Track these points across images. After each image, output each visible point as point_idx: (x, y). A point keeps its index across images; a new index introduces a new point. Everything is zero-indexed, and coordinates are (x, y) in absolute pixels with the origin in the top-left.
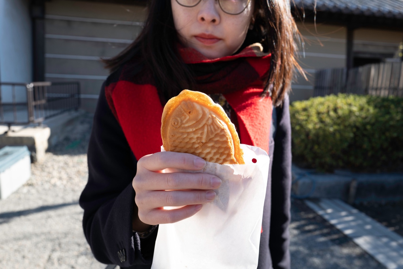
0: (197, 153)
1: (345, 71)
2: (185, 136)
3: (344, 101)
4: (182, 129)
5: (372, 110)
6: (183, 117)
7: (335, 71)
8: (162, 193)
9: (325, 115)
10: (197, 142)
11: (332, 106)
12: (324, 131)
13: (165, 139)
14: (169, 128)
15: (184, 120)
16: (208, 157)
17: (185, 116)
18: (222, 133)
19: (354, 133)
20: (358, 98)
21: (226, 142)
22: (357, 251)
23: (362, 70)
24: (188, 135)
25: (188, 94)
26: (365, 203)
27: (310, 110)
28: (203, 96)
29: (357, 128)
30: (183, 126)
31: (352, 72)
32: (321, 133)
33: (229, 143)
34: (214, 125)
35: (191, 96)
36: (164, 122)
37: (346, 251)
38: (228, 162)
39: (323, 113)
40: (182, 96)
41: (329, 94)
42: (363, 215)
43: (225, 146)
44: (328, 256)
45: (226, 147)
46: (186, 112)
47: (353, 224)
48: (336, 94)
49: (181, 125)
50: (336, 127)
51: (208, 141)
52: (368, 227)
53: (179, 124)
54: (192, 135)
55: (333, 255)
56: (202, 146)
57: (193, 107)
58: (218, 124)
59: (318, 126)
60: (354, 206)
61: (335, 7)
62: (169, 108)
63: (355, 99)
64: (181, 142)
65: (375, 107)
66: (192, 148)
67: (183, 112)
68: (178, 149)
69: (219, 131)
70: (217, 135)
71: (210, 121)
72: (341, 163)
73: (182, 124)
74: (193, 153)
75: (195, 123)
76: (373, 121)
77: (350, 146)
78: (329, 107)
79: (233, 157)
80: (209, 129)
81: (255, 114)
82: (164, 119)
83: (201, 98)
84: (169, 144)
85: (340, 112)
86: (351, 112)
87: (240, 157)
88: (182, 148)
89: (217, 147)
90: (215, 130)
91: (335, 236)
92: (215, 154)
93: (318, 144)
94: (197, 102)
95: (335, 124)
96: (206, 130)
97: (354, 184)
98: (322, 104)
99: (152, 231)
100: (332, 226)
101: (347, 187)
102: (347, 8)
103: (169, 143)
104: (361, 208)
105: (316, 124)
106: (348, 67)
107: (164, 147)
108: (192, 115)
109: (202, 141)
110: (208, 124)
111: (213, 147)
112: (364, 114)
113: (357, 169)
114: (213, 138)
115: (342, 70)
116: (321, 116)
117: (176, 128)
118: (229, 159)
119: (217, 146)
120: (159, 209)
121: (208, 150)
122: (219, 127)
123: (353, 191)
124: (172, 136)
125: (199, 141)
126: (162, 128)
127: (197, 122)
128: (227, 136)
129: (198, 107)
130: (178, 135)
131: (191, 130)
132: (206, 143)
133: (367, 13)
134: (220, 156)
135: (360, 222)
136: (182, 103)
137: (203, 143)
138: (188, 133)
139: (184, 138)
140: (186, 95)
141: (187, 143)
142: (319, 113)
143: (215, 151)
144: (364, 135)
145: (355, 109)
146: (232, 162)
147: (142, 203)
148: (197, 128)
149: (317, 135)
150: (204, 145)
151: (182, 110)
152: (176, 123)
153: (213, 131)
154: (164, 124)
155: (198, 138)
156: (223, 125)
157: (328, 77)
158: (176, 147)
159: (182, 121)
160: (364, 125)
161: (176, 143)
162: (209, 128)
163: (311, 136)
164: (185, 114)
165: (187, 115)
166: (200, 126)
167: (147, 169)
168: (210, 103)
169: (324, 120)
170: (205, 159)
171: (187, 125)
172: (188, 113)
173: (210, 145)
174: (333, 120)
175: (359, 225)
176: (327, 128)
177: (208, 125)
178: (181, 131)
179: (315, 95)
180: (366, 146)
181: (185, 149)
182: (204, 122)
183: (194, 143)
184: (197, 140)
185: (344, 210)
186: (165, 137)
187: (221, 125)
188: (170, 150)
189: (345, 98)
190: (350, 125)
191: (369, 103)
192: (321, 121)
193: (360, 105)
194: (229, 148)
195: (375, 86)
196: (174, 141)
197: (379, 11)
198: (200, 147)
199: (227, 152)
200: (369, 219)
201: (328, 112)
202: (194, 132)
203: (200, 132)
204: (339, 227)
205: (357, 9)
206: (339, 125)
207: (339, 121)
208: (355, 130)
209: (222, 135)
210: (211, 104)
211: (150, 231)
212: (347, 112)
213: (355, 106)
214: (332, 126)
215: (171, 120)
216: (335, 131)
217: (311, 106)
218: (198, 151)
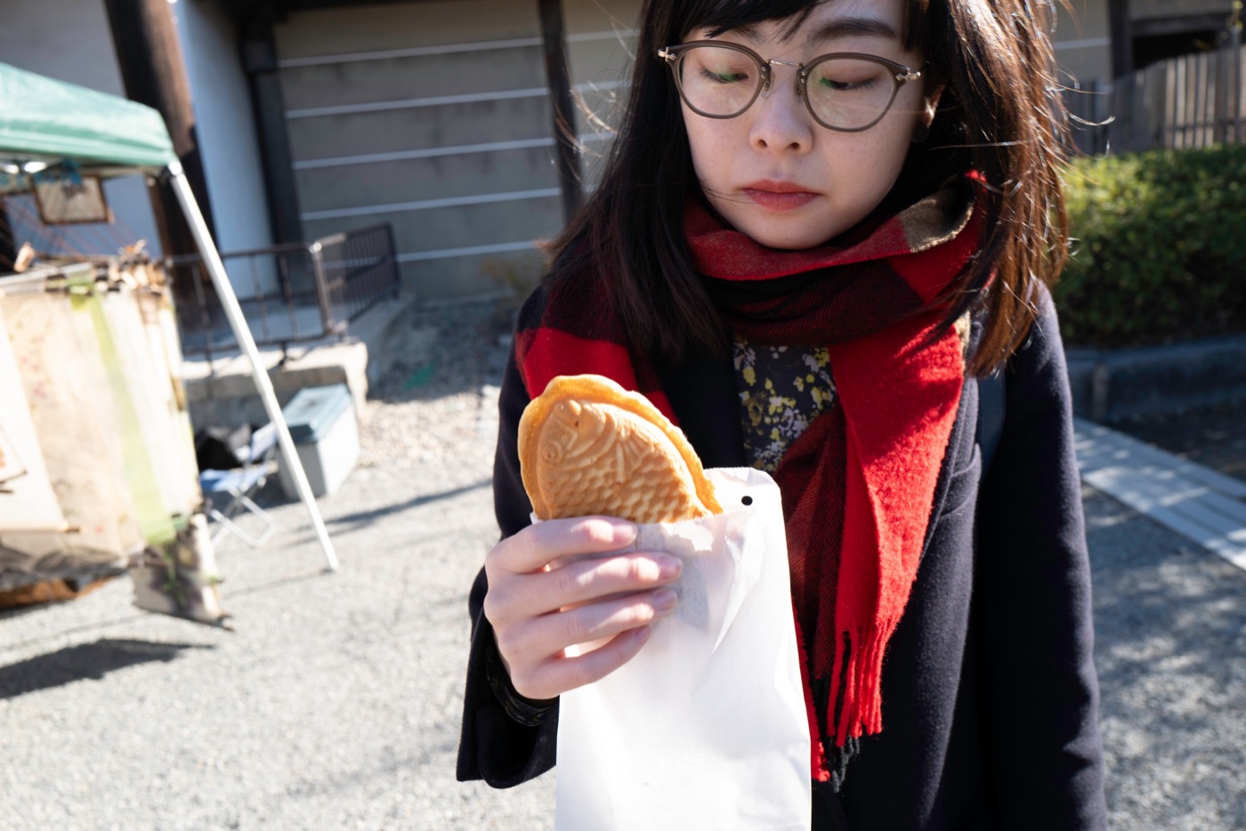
2: (578, 477)
4: (569, 463)
6: (565, 438)
8: (554, 619)
10: (606, 485)
13: (534, 495)
15: (567, 443)
16: (640, 513)
17: (568, 433)
18: (656, 454)
21: (670, 471)
24: (584, 474)
25: (564, 384)
30: (568, 456)
34: (636, 439)
35: (572, 388)
36: (526, 457)
40: (552, 393)
43: (668, 480)
45: (671, 483)
46: (567, 424)
49: (564, 455)
51: (630, 477)
53: (560, 453)
54: (593, 473)
56: (619, 492)
58: (644, 436)
62: (530, 426)
64: (572, 493)
66: (598, 500)
67: (562, 425)
68: (569, 511)
69: (649, 451)
70: (647, 460)
71: (625, 434)
73: (566, 452)
74: (604, 513)
75: (593, 445)
79: (694, 501)
80: (628, 450)
82: (523, 453)
83: (596, 386)
84: (547, 503)
87: (710, 498)
88: (578, 505)
89: (652, 487)
90: (641, 450)
92: (653, 502)
94: (588, 399)
96: (620, 454)
103: (545, 502)
107: (537, 512)
108: (584, 429)
109: (617, 481)
110: (622, 440)
111: (645, 489)
114: (640, 468)
117: (554, 464)
118: (685, 508)
119: (653, 483)
120: (557, 657)
121: (634, 499)
122: (646, 443)
124: (550, 483)
125: (610, 482)
126: (524, 472)
127: (596, 442)
128: (668, 458)
130: (563, 479)
131: (587, 462)
132: (628, 482)
134: (666, 505)
137: (620, 484)
138: (585, 470)
139: (579, 483)
140: (559, 387)
141: (586, 492)
143: (649, 496)
146: (695, 513)
147: (516, 652)
148: (600, 454)
150: (625, 489)
151: (559, 422)
153: (637, 453)
155: (607, 476)
156: (656, 436)
158: (563, 506)
159: (564, 446)
161: (563, 498)
162: (627, 448)
164: (568, 429)
165: (572, 431)
166: (607, 448)
168: (616, 393)
170: (632, 519)
171: (576, 453)
172: (573, 425)
173: (637, 484)
177: (622, 443)
178: (567, 468)
181: (585, 508)
182: (612, 439)
183: (601, 489)
184: (606, 481)
186: (535, 491)
187: (652, 438)
188: (551, 516)
194: (678, 484)
196: (557, 494)
198: (616, 494)
199: (675, 493)
202: (597, 465)
203: (609, 461)
209: (657, 458)
210: (619, 394)
215: (539, 450)
218: (614, 506)
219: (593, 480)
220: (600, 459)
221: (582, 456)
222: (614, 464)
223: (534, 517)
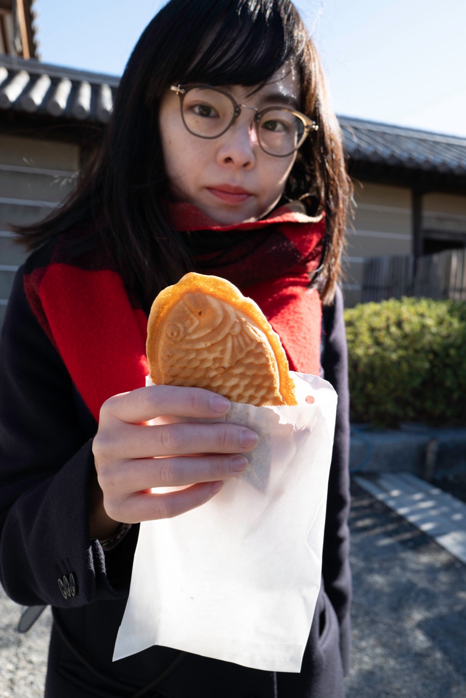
0: (215, 388)
1: (411, 260)
2: (193, 356)
3: (412, 309)
4: (187, 343)
5: (456, 324)
6: (188, 322)
7: (395, 261)
8: (150, 463)
9: (383, 333)
10: (213, 367)
11: (393, 318)
12: (382, 358)
14: (162, 343)
15: (189, 327)
16: (235, 394)
17: (192, 319)
18: (259, 350)
19: (431, 362)
20: (433, 305)
21: (266, 366)
22: (443, 558)
23: (437, 258)
24: (197, 355)
25: (196, 280)
26: (451, 478)
27: (358, 324)
28: (223, 284)
29: (435, 354)
30: (188, 338)
31: (422, 261)
32: (378, 362)
33: (272, 369)
34: (245, 335)
35: (201, 284)
37: (425, 559)
38: (268, 402)
39: (379, 330)
40: (185, 284)
41: (387, 298)
42: (448, 497)
43: (263, 372)
44: (398, 570)
45: (265, 375)
46: (192, 312)
47: (433, 513)
48: (398, 298)
49: (185, 336)
50: (401, 352)
51: (233, 364)
52: (458, 517)
53: (181, 333)
54: (205, 355)
55: (404, 568)
56: (222, 374)
57: (206, 304)
58: (251, 333)
59: (372, 351)
60: (435, 483)
61: (392, 156)
62: (161, 307)
63: (429, 306)
64: (184, 368)
65: (462, 319)
66: (204, 377)
67: (188, 312)
68: (178, 381)
69: (253, 347)
70: (249, 354)
71: (237, 329)
72: (411, 413)
73: (186, 334)
74: (208, 387)
75: (210, 333)
76: (459, 342)
77: (424, 383)
78: (388, 319)
79: (277, 393)
80: (236, 343)
81: (297, 322)
82: (151, 327)
83: (220, 287)
84: (162, 371)
85: (407, 328)
86: (424, 327)
87: (288, 393)
88: (187, 378)
89: (249, 376)
90: (247, 345)
91: (407, 536)
92: (247, 387)
93: (374, 380)
94: (213, 295)
95: (399, 347)
96: (229, 345)
97: (433, 447)
98: (377, 314)
99: (122, 536)
100: (401, 518)
101: (422, 453)
102: (411, 159)
103: (161, 370)
104: (445, 486)
105: (368, 347)
106: (416, 254)
107: (152, 377)
108: (205, 319)
109: (222, 365)
110: (233, 334)
111: (242, 376)
112: (444, 331)
113: (436, 422)
114: (243, 359)
115: (407, 259)
116: (376, 334)
117: (175, 341)
118: (270, 396)
119: (250, 373)
120: (144, 493)
121: (233, 382)
122: (252, 340)
123: (431, 457)
124: (168, 356)
125: (217, 365)
126: (149, 343)
127: (213, 331)
128: (267, 356)
129: (214, 303)
130: (179, 355)
131: (202, 345)
132: (231, 368)
133: (442, 169)
134: (256, 392)
135: (445, 509)
136: (186, 297)
137: (224, 368)
138: (198, 351)
139: (191, 361)
140: (191, 282)
142: (372, 330)
143: (246, 382)
144: (446, 365)
145: (430, 322)
146: (276, 402)
147: (112, 484)
148: (214, 341)
149: (371, 366)
150: (227, 372)
151: (186, 309)
152: (175, 334)
153: (243, 346)
154: (151, 334)
155: (215, 360)
156: (259, 336)
157: (385, 270)
158: (174, 376)
159: (186, 329)
160: (446, 348)
161: (176, 369)
162: (236, 340)
163: (361, 367)
164: (192, 316)
165: (195, 319)
166: (220, 338)
167: (121, 420)
168: (235, 296)
169: (381, 340)
170: (228, 397)
171: (195, 337)
172: (197, 314)
173: (238, 371)
174: (395, 340)
175: (444, 515)
176: (387, 354)
177: (233, 336)
178: (185, 346)
179: (365, 300)
180: (449, 382)
181: (192, 381)
182: (227, 330)
183: (208, 369)
184: (214, 364)
185: (419, 490)
187: (257, 336)
188: (163, 382)
189: (413, 304)
190: (423, 349)
191: (451, 312)
192: (378, 343)
193: (438, 316)
194: (270, 377)
195: (458, 285)
196: (172, 366)
197: (460, 167)
198: (219, 375)
199: (266, 384)
200: (458, 504)
201: (388, 328)
202: (209, 349)
203: (220, 348)
204: (412, 519)
205: (427, 161)
206: (406, 348)
207: (406, 343)
208: (431, 356)
209: (259, 353)
210: (237, 298)
211: (119, 537)
212: (417, 328)
213: (430, 317)
214: (395, 351)
215: (165, 328)
216: (401, 358)
217: (360, 317)
218: (216, 384)
219: (203, 361)
220: (212, 345)
221: (199, 340)
222: (223, 352)
223: (149, 381)
